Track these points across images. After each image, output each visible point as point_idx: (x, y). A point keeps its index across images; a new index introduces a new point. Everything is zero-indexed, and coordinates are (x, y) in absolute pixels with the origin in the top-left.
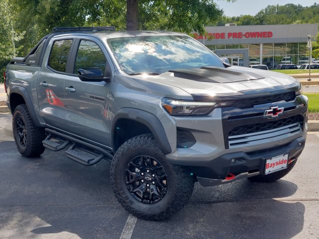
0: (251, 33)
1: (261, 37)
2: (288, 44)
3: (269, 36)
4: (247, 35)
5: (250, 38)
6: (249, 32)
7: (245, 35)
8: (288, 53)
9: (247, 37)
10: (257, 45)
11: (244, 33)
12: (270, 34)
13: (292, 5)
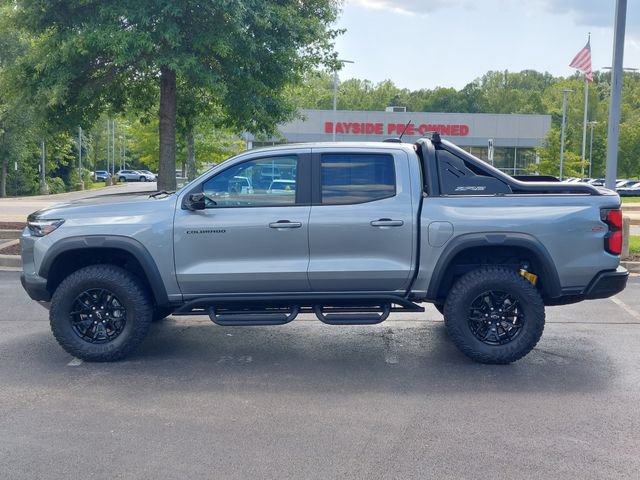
0: (429, 126)
1: (448, 134)
3: (462, 134)
4: (424, 130)
6: (428, 124)
7: (419, 130)
9: (421, 133)
11: (417, 126)
12: (464, 130)
13: (534, 74)
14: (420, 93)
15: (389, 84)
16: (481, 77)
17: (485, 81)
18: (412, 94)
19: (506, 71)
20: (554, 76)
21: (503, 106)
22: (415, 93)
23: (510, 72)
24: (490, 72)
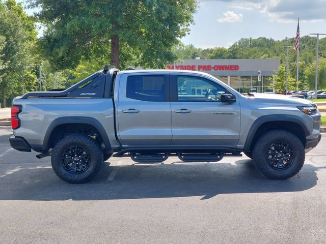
0: (219, 66)
1: (228, 70)
2: (253, 77)
3: (235, 70)
4: (216, 68)
5: (218, 71)
6: (218, 65)
7: (214, 68)
8: (253, 85)
9: (215, 70)
10: (225, 77)
11: (213, 66)
12: (236, 68)
13: (265, 39)
14: (207, 50)
15: (191, 46)
16: (238, 41)
17: (240, 43)
18: (203, 51)
19: (251, 38)
20: (275, 40)
21: (250, 56)
22: (205, 50)
23: (252, 38)
24: (242, 39)
